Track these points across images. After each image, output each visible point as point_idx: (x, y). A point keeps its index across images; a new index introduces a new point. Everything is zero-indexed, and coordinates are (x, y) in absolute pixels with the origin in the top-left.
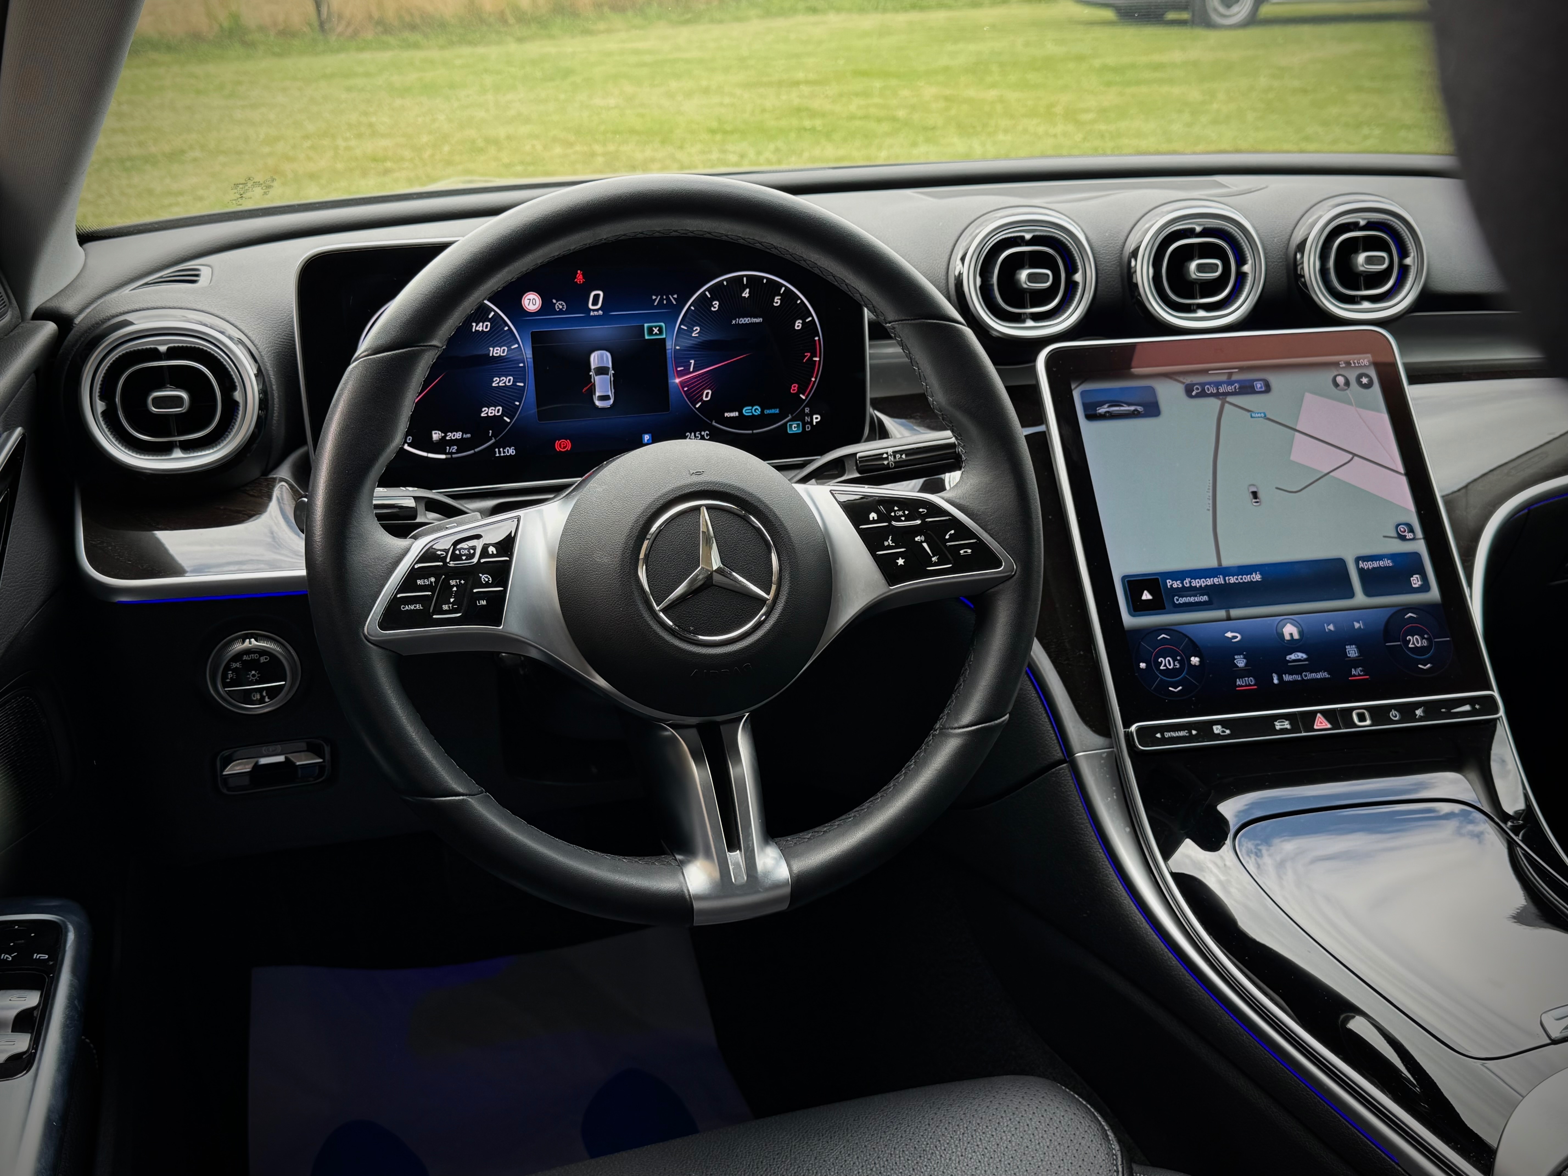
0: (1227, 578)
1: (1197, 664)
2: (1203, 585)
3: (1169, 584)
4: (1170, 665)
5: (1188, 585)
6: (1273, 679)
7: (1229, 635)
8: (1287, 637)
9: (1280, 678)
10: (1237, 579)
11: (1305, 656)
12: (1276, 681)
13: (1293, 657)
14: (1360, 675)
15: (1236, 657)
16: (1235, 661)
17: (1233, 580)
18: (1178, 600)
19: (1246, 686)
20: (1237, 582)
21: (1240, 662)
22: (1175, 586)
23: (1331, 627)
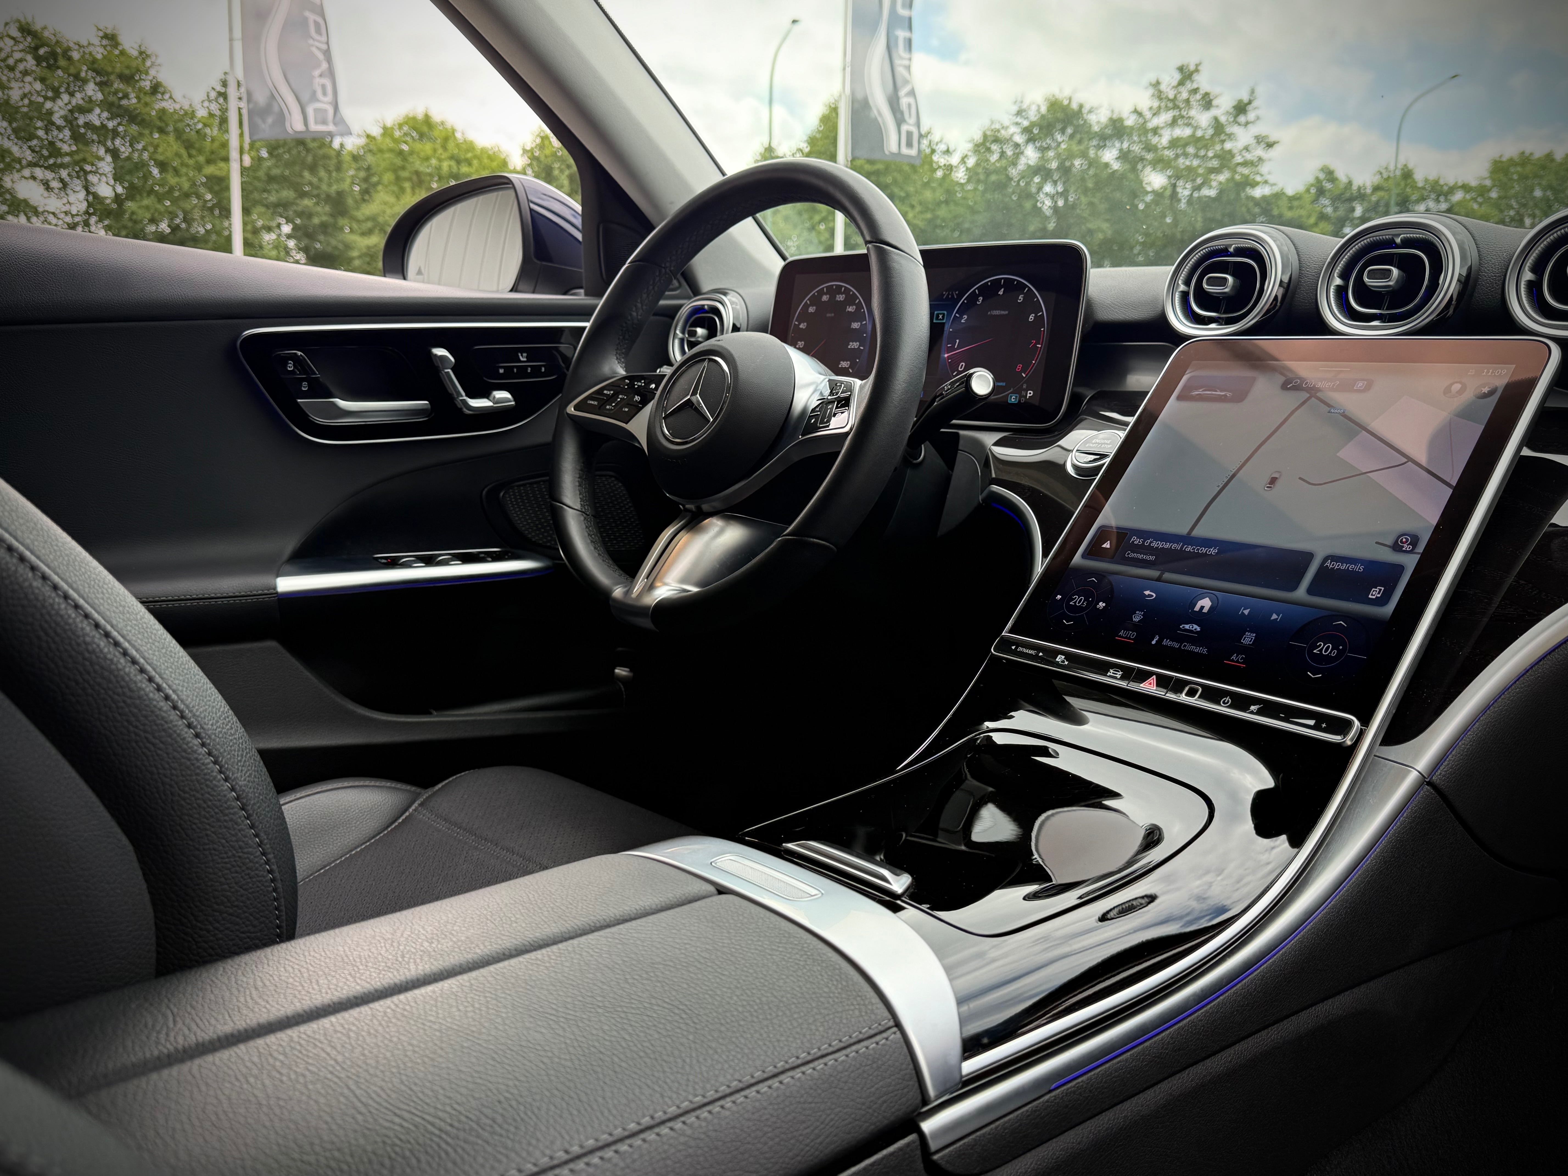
0: (1185, 546)
1: (1103, 609)
2: (1159, 547)
3: (1130, 540)
4: (1080, 603)
5: (1148, 545)
6: (1154, 640)
7: (1147, 593)
8: (1197, 608)
9: (1159, 641)
10: (1193, 549)
11: (1199, 629)
12: (1154, 642)
13: (1187, 627)
14: (1237, 662)
16: (1134, 615)
17: (1189, 549)
18: (1128, 554)
19: (1127, 638)
20: (1192, 551)
21: (1138, 617)
22: (1136, 542)
23: (1246, 612)
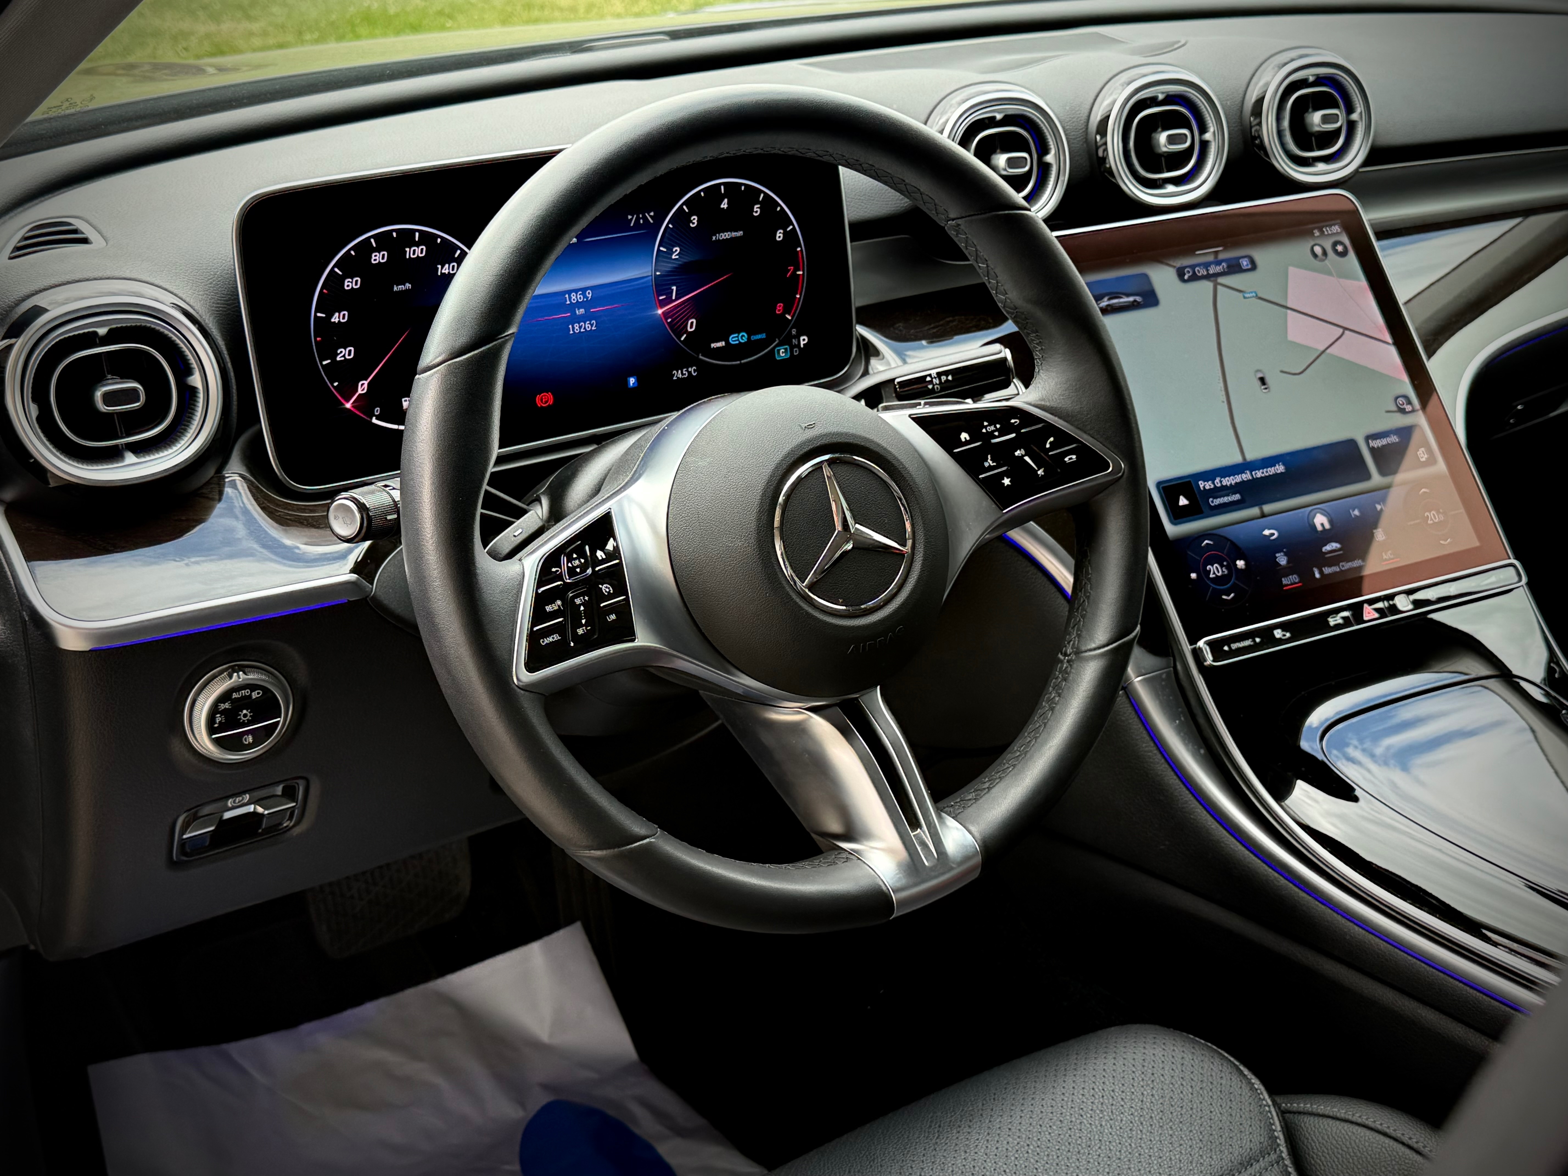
0: (1253, 473)
1: (1244, 567)
2: (1233, 483)
3: (1201, 486)
4: (1218, 572)
5: (1219, 485)
6: (1314, 574)
7: (1267, 532)
8: (1319, 528)
9: (1321, 572)
10: (1263, 473)
11: (1338, 546)
12: (1317, 575)
13: (1328, 548)
15: (1277, 555)
16: (1277, 560)
17: (1259, 474)
18: (1212, 502)
19: (1292, 584)
20: (1263, 475)
21: (1282, 560)
22: (1207, 487)
23: (1357, 512)
